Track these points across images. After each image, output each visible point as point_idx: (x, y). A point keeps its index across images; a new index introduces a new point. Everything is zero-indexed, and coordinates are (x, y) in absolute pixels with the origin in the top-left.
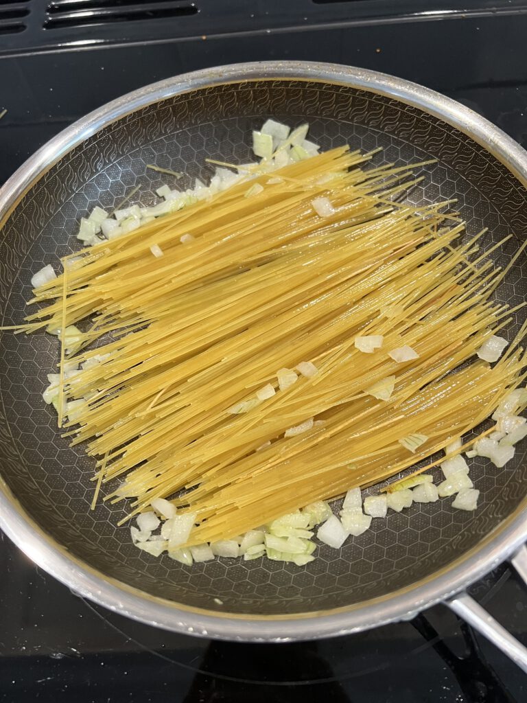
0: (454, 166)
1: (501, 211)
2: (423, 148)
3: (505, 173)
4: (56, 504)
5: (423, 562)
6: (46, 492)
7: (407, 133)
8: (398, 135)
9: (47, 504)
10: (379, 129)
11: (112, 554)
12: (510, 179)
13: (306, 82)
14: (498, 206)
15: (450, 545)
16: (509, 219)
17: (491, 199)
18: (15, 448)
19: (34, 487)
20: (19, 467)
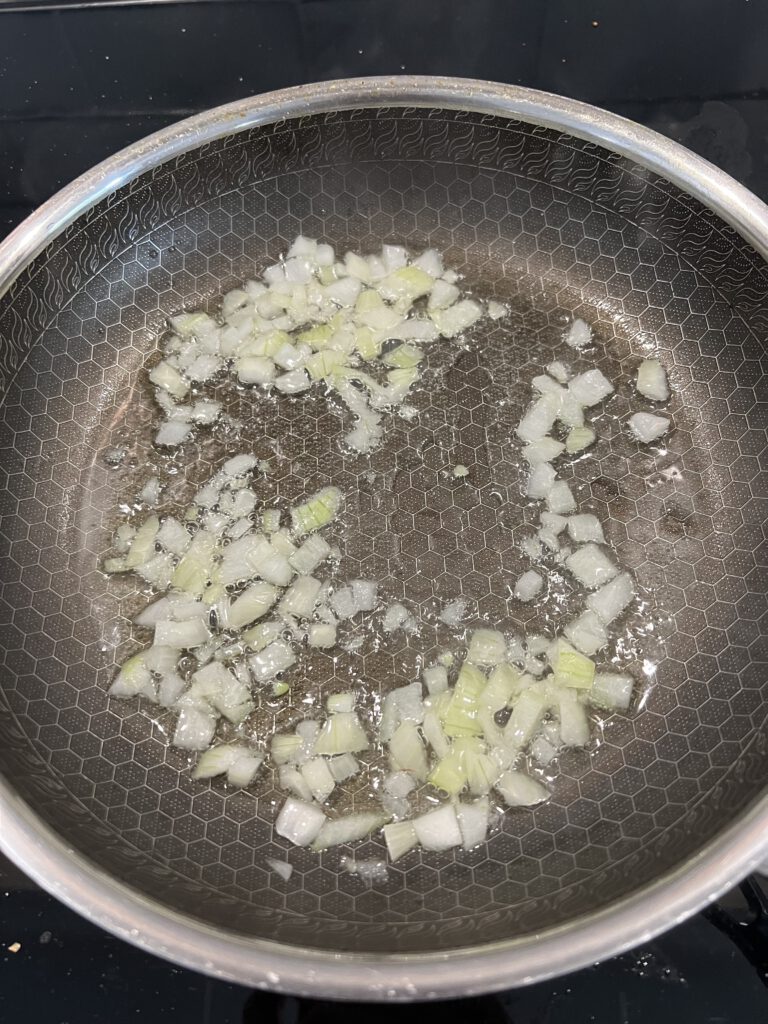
0: (617, 209)
1: (699, 267)
2: (567, 188)
3: (697, 211)
4: (121, 831)
5: (698, 809)
6: (101, 813)
7: (539, 169)
8: (524, 172)
9: (108, 834)
10: (495, 166)
11: (227, 890)
12: (707, 218)
13: (377, 110)
14: (692, 261)
15: (732, 775)
16: (711, 277)
17: (680, 250)
18: (35, 755)
19: (82, 812)
20: (51, 784)
